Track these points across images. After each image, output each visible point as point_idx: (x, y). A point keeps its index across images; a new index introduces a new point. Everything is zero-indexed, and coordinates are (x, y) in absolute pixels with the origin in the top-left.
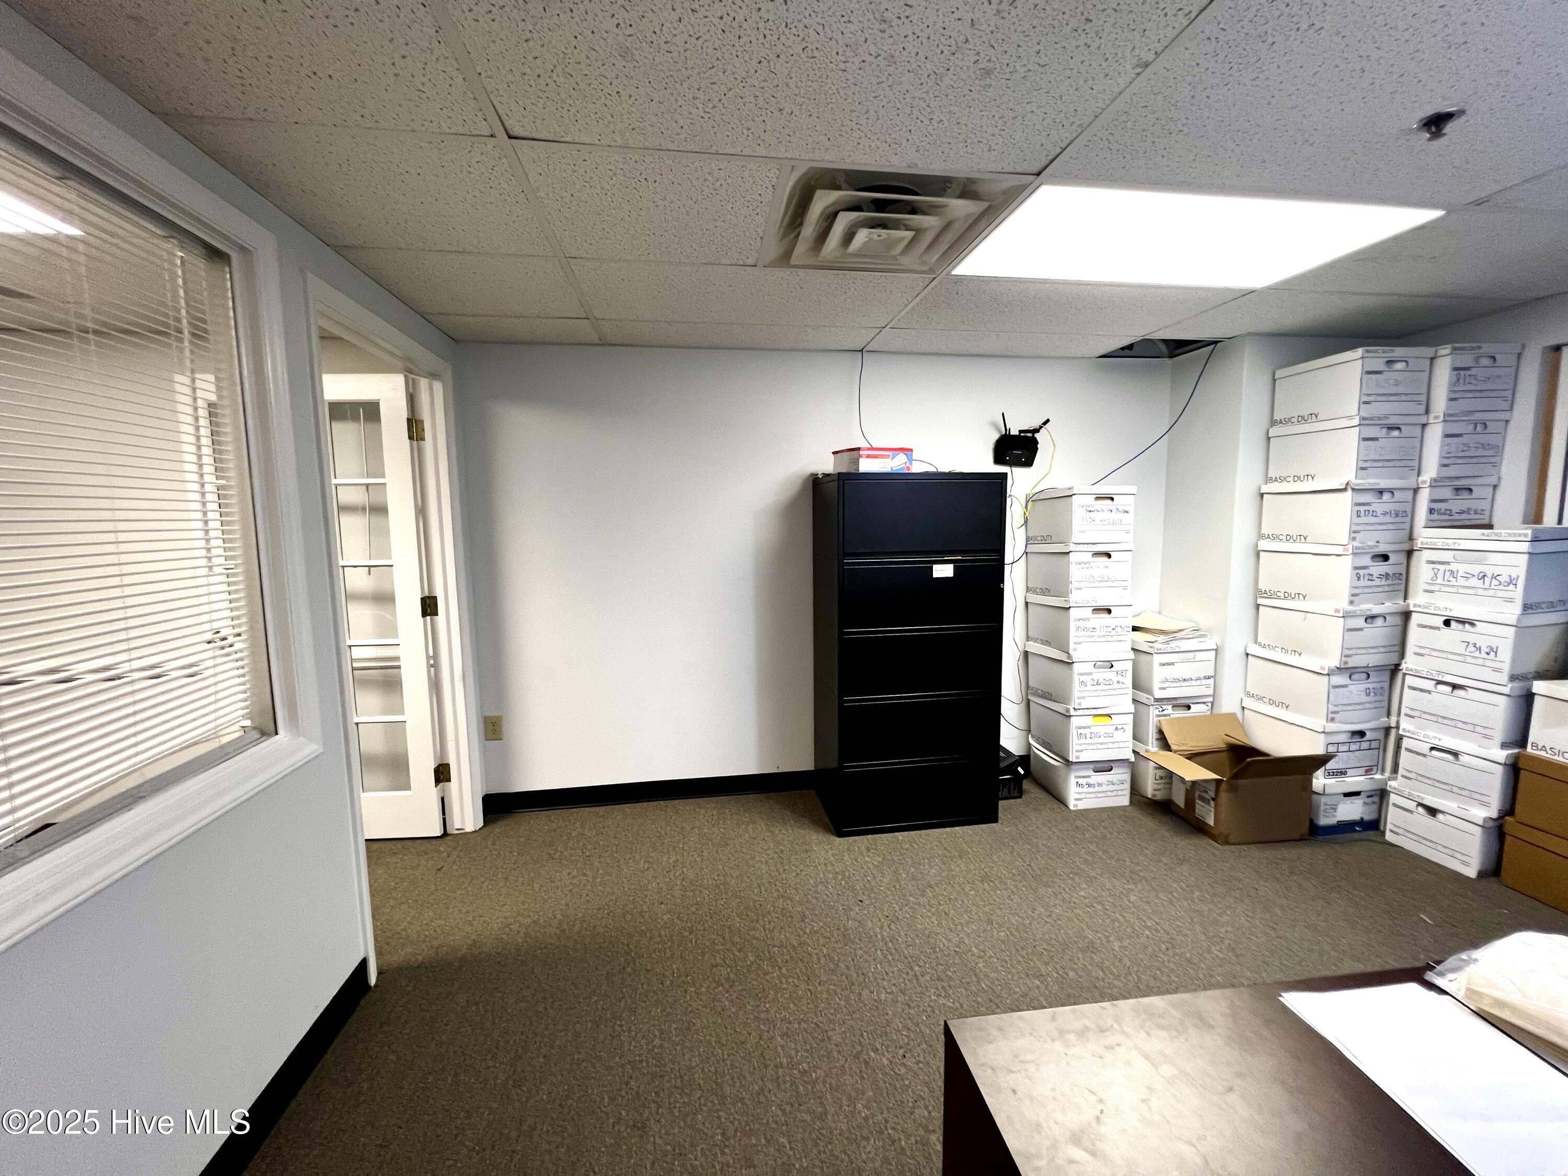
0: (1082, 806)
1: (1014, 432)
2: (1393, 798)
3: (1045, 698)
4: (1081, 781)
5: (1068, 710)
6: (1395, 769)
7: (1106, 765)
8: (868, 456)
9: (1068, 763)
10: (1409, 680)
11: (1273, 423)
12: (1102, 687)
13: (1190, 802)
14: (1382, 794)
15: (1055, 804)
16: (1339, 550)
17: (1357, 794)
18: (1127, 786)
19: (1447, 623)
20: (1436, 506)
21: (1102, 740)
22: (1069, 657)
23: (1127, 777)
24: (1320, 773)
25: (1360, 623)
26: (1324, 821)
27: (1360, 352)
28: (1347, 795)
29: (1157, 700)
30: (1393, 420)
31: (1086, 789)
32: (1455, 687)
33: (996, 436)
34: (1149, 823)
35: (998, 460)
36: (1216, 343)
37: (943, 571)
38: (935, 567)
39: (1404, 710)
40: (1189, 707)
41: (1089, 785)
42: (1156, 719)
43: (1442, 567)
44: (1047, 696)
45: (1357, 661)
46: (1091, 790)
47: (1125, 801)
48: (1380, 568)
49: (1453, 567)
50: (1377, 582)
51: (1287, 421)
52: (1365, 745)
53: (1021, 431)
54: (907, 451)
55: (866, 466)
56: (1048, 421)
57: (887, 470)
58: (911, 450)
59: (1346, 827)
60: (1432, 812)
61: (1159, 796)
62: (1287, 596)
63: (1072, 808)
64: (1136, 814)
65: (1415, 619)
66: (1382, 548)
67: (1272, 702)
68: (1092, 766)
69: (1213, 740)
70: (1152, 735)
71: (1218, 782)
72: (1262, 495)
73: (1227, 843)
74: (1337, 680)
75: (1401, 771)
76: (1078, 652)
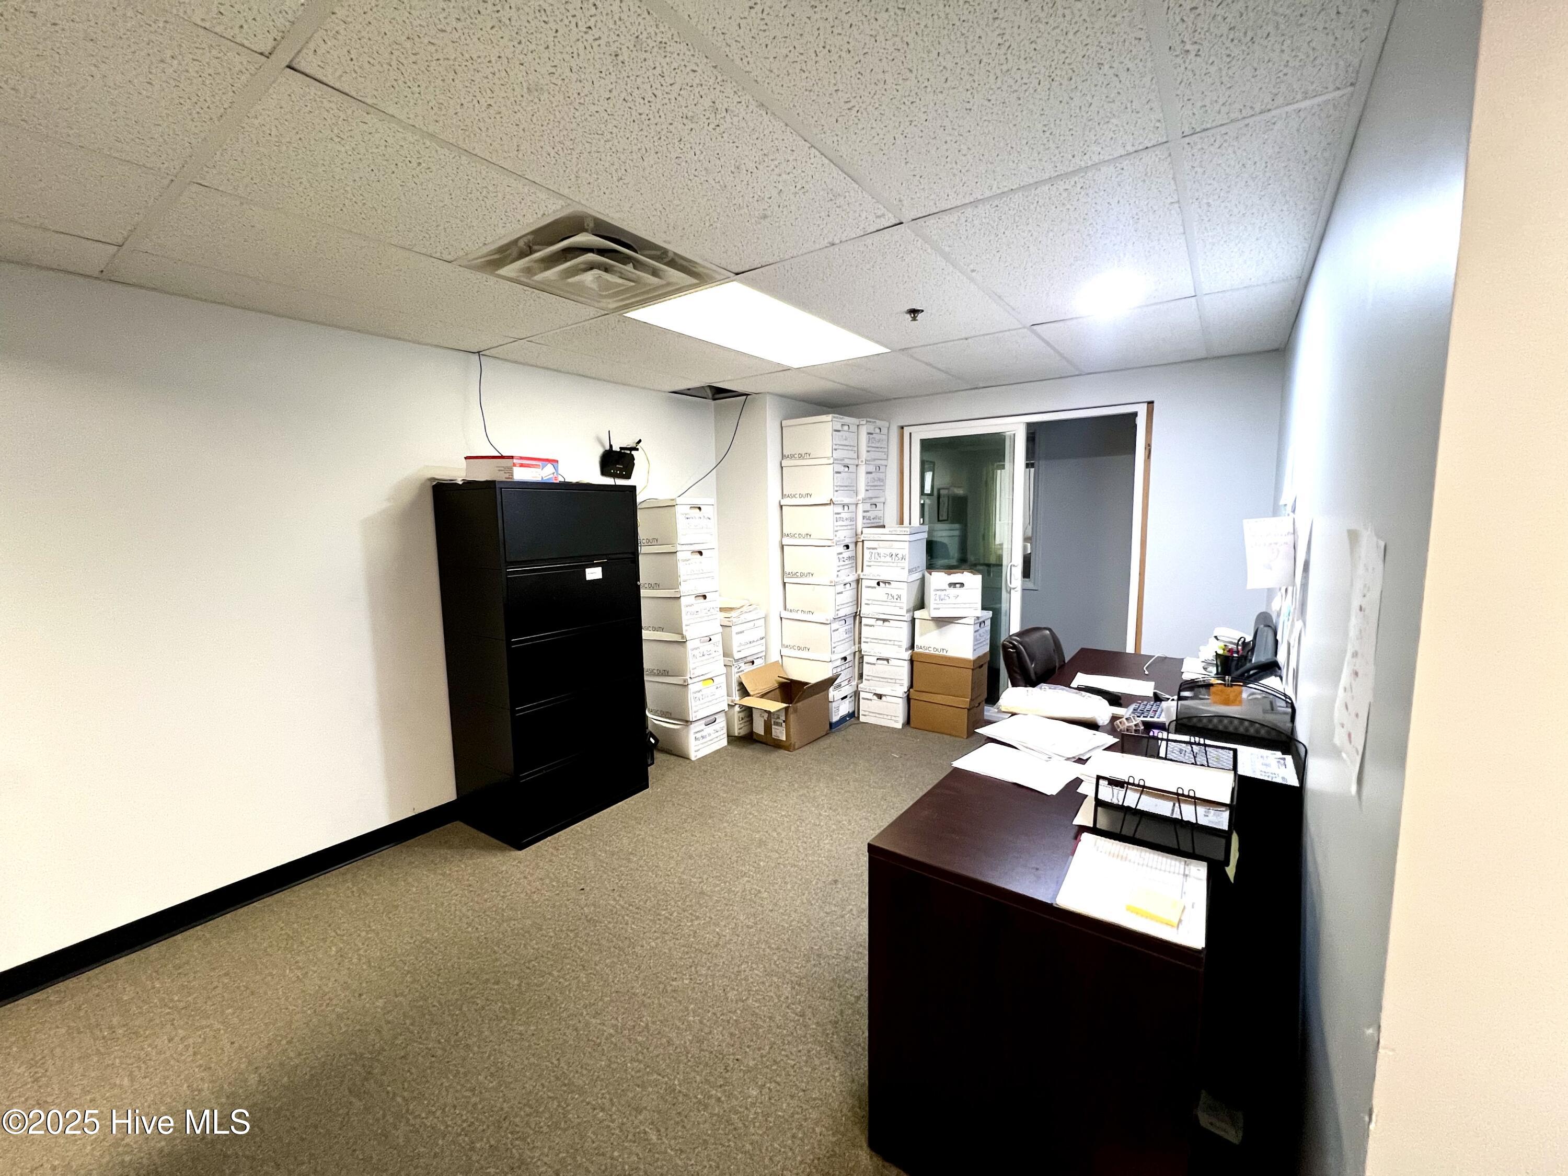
0: (700, 755)
1: (616, 448)
2: (862, 695)
3: (662, 675)
4: (698, 735)
5: (685, 681)
6: (861, 676)
7: (712, 718)
8: (522, 465)
9: (687, 722)
10: (864, 621)
11: (783, 457)
12: (706, 657)
13: (768, 728)
14: (856, 694)
15: (681, 760)
16: (829, 543)
17: (846, 697)
18: (725, 731)
19: (878, 584)
20: (865, 514)
21: (710, 699)
22: (683, 637)
23: (724, 724)
24: (831, 689)
25: (840, 588)
26: (835, 719)
27: (829, 417)
28: (843, 699)
29: (737, 660)
30: (846, 461)
31: (702, 741)
32: (884, 620)
33: (600, 451)
34: (747, 752)
35: (604, 472)
36: (747, 395)
37: (594, 574)
38: (588, 571)
39: (863, 640)
40: (753, 662)
41: (703, 737)
42: (737, 675)
43: (874, 551)
44: (665, 673)
45: (842, 613)
46: (705, 740)
47: (724, 742)
48: (847, 554)
49: (879, 551)
50: (847, 562)
51: (792, 457)
52: (847, 665)
53: (621, 448)
54: (554, 462)
55: (521, 475)
56: (640, 441)
57: (538, 479)
58: (557, 461)
59: (843, 720)
60: (880, 696)
61: (743, 732)
62: (802, 575)
63: (693, 758)
64: (735, 750)
65: (865, 583)
66: (847, 541)
67: (799, 648)
68: (703, 722)
69: (771, 682)
70: (735, 687)
71: (786, 709)
72: (781, 507)
73: (795, 749)
74: (835, 626)
75: (864, 677)
76: (688, 632)
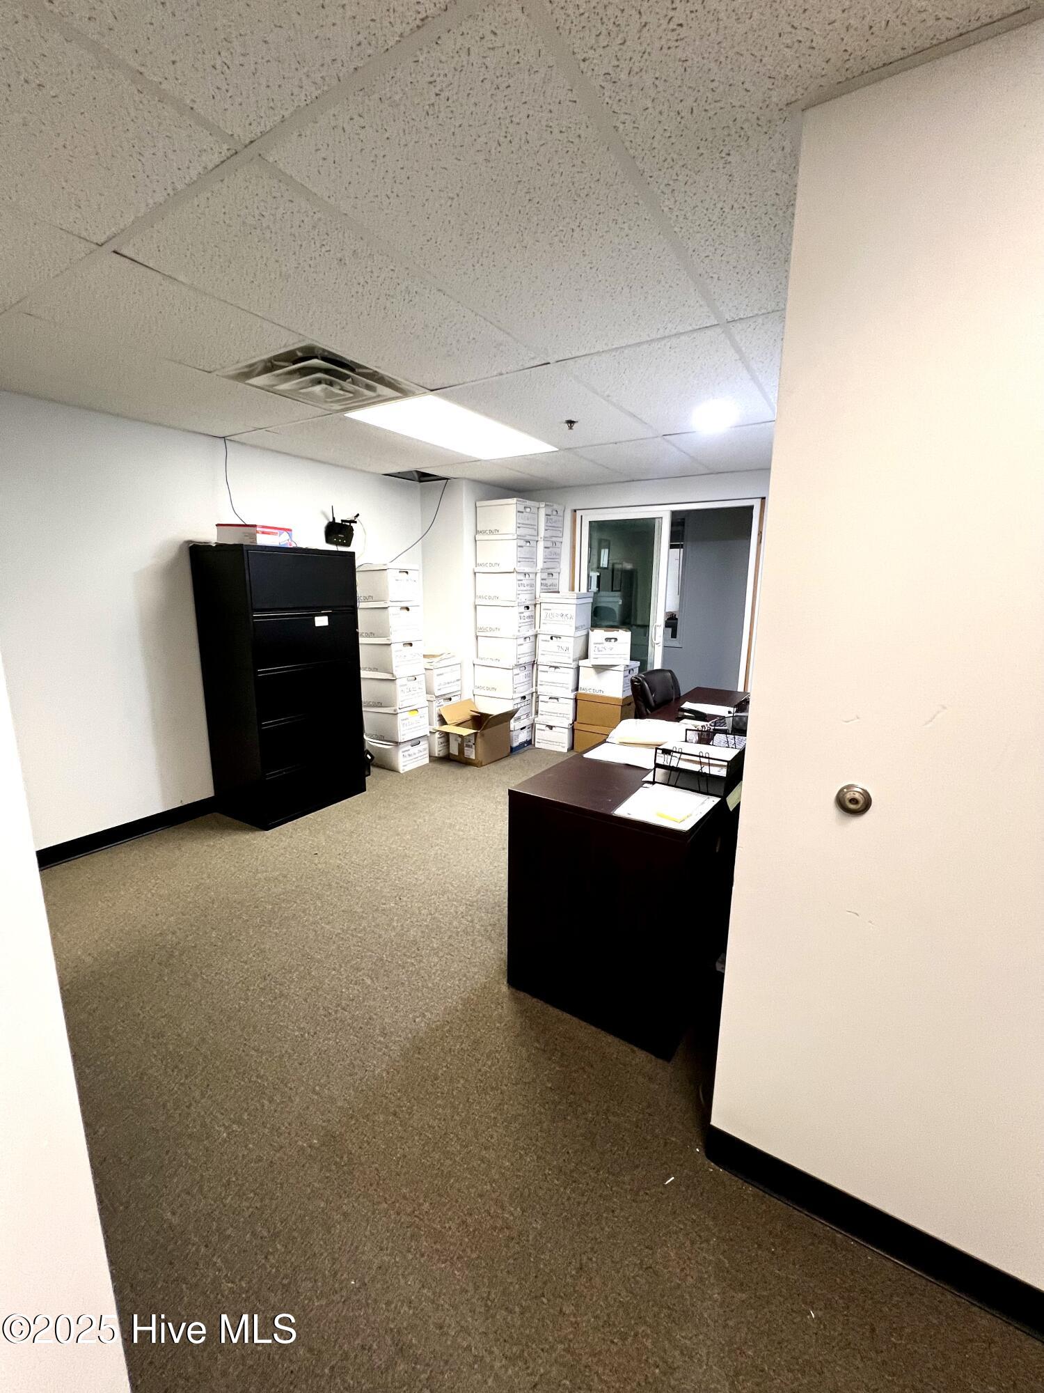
0: (407, 769)
1: (338, 521)
2: (538, 726)
3: (377, 706)
4: (406, 753)
5: (395, 711)
6: (537, 713)
7: (417, 741)
8: (263, 533)
9: (397, 744)
10: (540, 668)
11: (477, 532)
12: (412, 692)
13: (461, 750)
14: (533, 726)
15: (391, 773)
16: (512, 604)
17: (524, 728)
18: (427, 752)
19: (552, 638)
20: (543, 582)
21: (415, 725)
22: (393, 676)
23: (427, 746)
24: (512, 721)
25: (521, 641)
26: (515, 744)
27: (514, 500)
28: (522, 729)
29: (437, 697)
30: (528, 538)
31: (409, 758)
32: (556, 667)
33: (325, 523)
34: (444, 768)
35: (329, 539)
36: (447, 479)
37: (321, 621)
38: (316, 618)
39: (539, 683)
40: (450, 699)
41: (409, 755)
42: (437, 709)
43: (548, 612)
44: (380, 705)
45: (522, 661)
46: (411, 758)
47: (427, 761)
48: (527, 613)
49: (552, 611)
50: (527, 620)
51: (483, 532)
52: (526, 703)
53: (342, 521)
54: (288, 530)
55: (263, 540)
56: (358, 515)
57: (276, 544)
58: (290, 530)
59: (522, 745)
60: (551, 727)
61: (442, 754)
62: (491, 629)
63: (401, 772)
64: (437, 766)
65: (540, 637)
66: (527, 603)
67: (488, 689)
68: (410, 743)
69: (466, 715)
70: (436, 719)
71: (476, 734)
72: (475, 573)
73: (482, 766)
74: (516, 671)
75: (539, 712)
76: (397, 672)
